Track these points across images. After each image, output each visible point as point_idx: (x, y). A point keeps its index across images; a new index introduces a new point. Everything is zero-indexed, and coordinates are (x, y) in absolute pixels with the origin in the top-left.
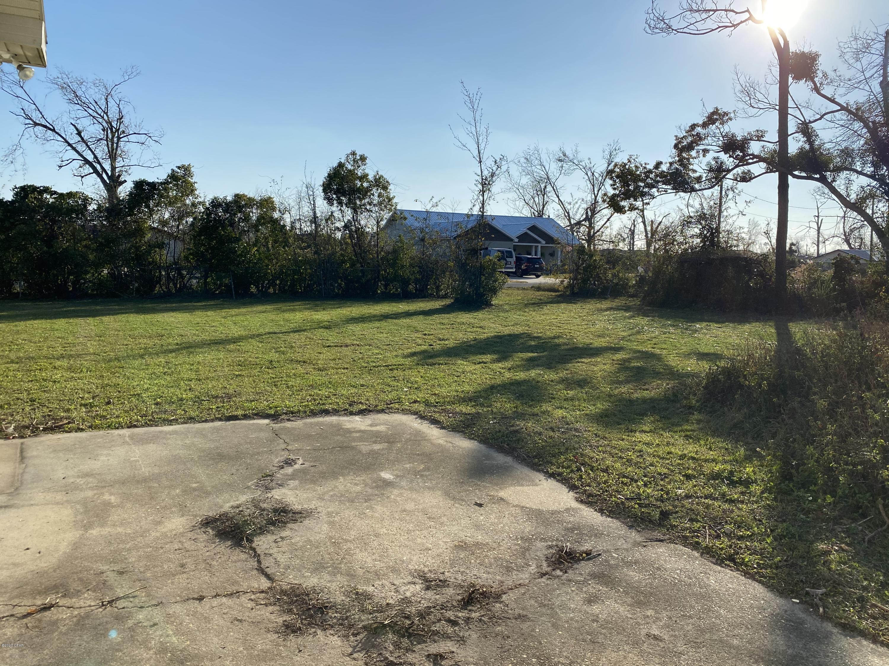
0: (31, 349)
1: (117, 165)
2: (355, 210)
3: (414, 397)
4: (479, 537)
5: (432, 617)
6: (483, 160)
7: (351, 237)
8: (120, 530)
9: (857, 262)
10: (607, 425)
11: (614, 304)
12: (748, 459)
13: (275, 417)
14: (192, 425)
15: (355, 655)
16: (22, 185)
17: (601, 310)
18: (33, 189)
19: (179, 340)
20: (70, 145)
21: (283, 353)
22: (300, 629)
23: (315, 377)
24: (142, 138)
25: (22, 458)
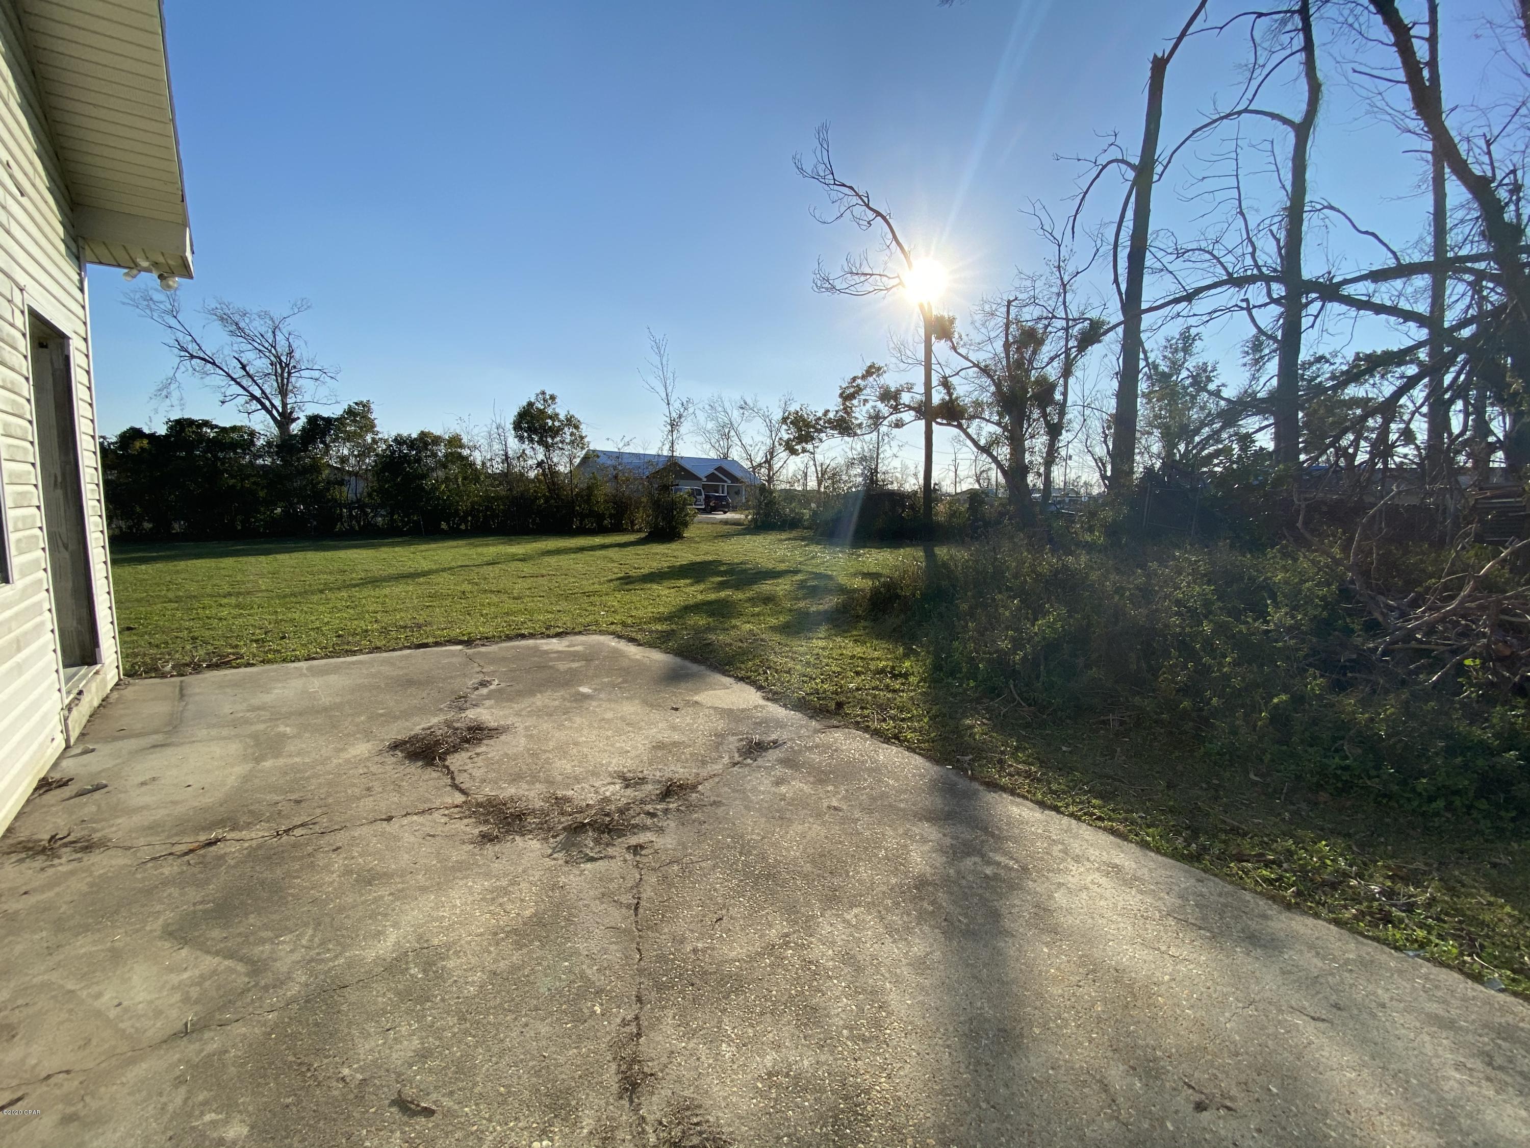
0: (193, 588)
1: (289, 401)
2: (547, 447)
3: (611, 619)
4: (676, 737)
5: (631, 812)
6: (671, 402)
7: (544, 474)
8: (297, 760)
9: (987, 496)
10: (788, 635)
11: (792, 536)
12: (906, 656)
13: (468, 643)
14: (378, 655)
15: (555, 856)
16: (177, 418)
17: (781, 540)
18: (191, 422)
19: (363, 575)
20: (233, 379)
21: (477, 584)
22: (497, 837)
23: (509, 605)
24: (316, 374)
25: (182, 696)
